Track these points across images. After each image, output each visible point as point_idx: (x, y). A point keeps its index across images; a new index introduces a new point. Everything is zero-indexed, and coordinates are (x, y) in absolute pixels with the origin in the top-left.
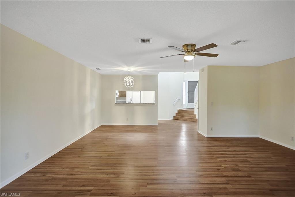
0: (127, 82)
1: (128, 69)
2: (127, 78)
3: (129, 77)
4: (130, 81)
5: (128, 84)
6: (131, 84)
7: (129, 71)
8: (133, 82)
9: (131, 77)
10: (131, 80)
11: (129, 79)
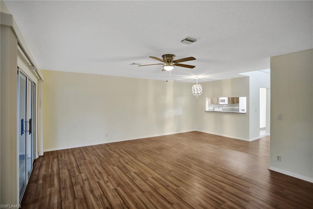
0: (195, 90)
1: (196, 77)
2: (195, 86)
3: (197, 85)
4: (198, 89)
5: (196, 92)
6: (199, 92)
7: (197, 79)
8: (202, 90)
9: (199, 85)
10: (200, 88)
11: (197, 86)
